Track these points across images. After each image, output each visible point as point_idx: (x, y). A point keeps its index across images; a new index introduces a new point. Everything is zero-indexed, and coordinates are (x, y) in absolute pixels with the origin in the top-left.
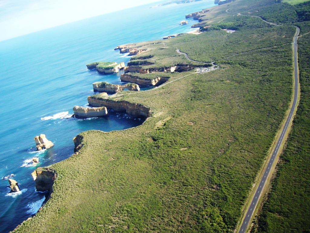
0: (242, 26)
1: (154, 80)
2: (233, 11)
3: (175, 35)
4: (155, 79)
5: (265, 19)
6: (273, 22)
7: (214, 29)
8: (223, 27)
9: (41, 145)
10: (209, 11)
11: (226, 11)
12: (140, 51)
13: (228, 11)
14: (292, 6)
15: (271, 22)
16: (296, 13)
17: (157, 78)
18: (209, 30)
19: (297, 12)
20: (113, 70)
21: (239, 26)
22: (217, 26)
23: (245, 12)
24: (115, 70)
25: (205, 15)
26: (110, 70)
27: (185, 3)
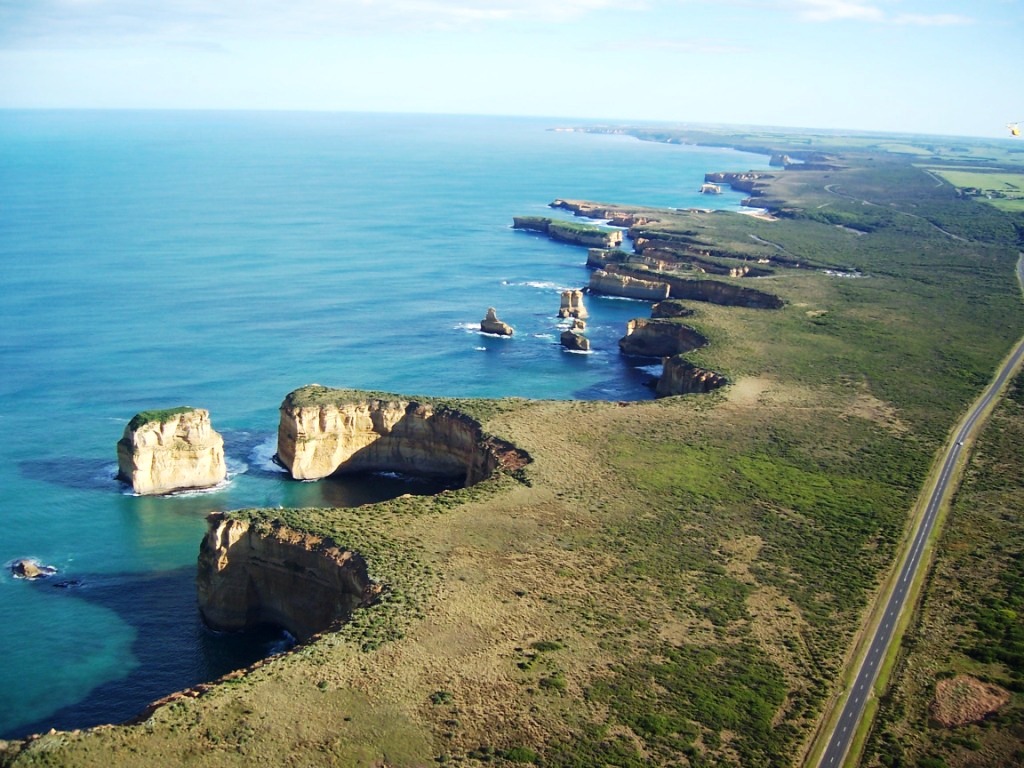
0: (883, 226)
1: (735, 271)
2: (844, 192)
3: (707, 210)
4: (737, 268)
5: (939, 226)
6: (959, 234)
7: (811, 218)
8: (833, 220)
9: (571, 309)
10: (772, 177)
11: (827, 187)
12: (640, 221)
13: (830, 189)
14: (1003, 213)
15: (955, 234)
16: (1013, 227)
17: (743, 267)
18: (799, 218)
19: (1016, 226)
20: (604, 239)
21: (877, 224)
22: (820, 214)
23: (877, 201)
24: (609, 241)
25: (768, 185)
26: (598, 238)
27: (665, 142)
